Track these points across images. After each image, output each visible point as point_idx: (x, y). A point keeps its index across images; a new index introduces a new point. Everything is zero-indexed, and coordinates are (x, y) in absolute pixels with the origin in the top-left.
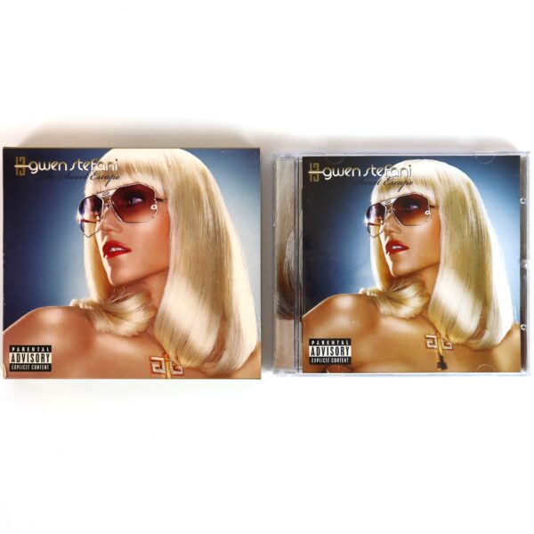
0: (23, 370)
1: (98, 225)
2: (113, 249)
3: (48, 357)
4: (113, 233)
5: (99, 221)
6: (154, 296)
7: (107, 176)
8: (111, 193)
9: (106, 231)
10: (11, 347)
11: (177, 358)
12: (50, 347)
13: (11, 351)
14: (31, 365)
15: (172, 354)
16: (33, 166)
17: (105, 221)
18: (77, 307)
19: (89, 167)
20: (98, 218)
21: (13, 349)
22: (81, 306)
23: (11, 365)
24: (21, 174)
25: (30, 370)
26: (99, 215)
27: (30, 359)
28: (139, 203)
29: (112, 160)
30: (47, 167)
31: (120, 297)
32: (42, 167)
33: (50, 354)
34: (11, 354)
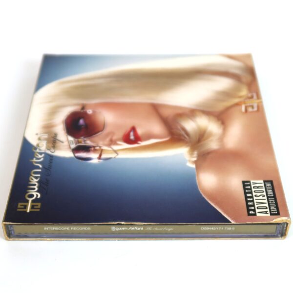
0: (276, 203)
1: (104, 148)
2: (132, 138)
3: (256, 183)
4: (115, 138)
5: (100, 147)
6: (180, 111)
7: (53, 141)
8: (71, 138)
9: (112, 142)
10: (249, 214)
11: (241, 97)
12: (244, 182)
13: (255, 215)
14: (268, 197)
15: (236, 100)
16: (32, 196)
17: (101, 143)
18: (196, 162)
19: (41, 154)
20: (98, 148)
21: (251, 212)
22: (195, 159)
23: (271, 214)
24: (39, 207)
25: (275, 197)
26: (94, 147)
27: (261, 197)
28: (85, 121)
29: (37, 137)
30: (35, 185)
31: (183, 133)
32: (34, 189)
33: (252, 181)
34: (258, 215)
